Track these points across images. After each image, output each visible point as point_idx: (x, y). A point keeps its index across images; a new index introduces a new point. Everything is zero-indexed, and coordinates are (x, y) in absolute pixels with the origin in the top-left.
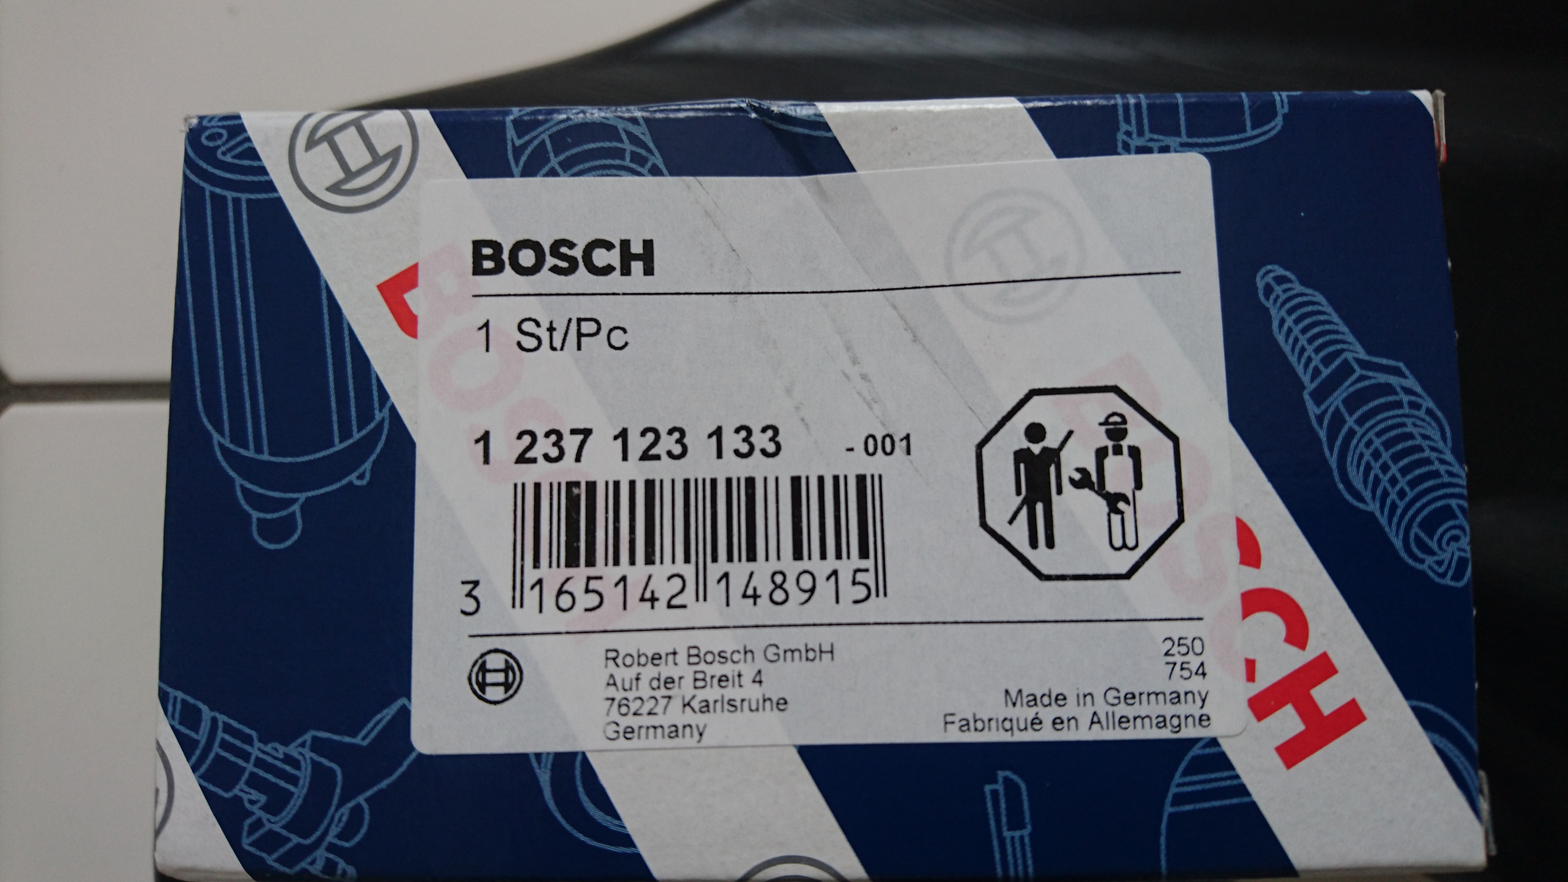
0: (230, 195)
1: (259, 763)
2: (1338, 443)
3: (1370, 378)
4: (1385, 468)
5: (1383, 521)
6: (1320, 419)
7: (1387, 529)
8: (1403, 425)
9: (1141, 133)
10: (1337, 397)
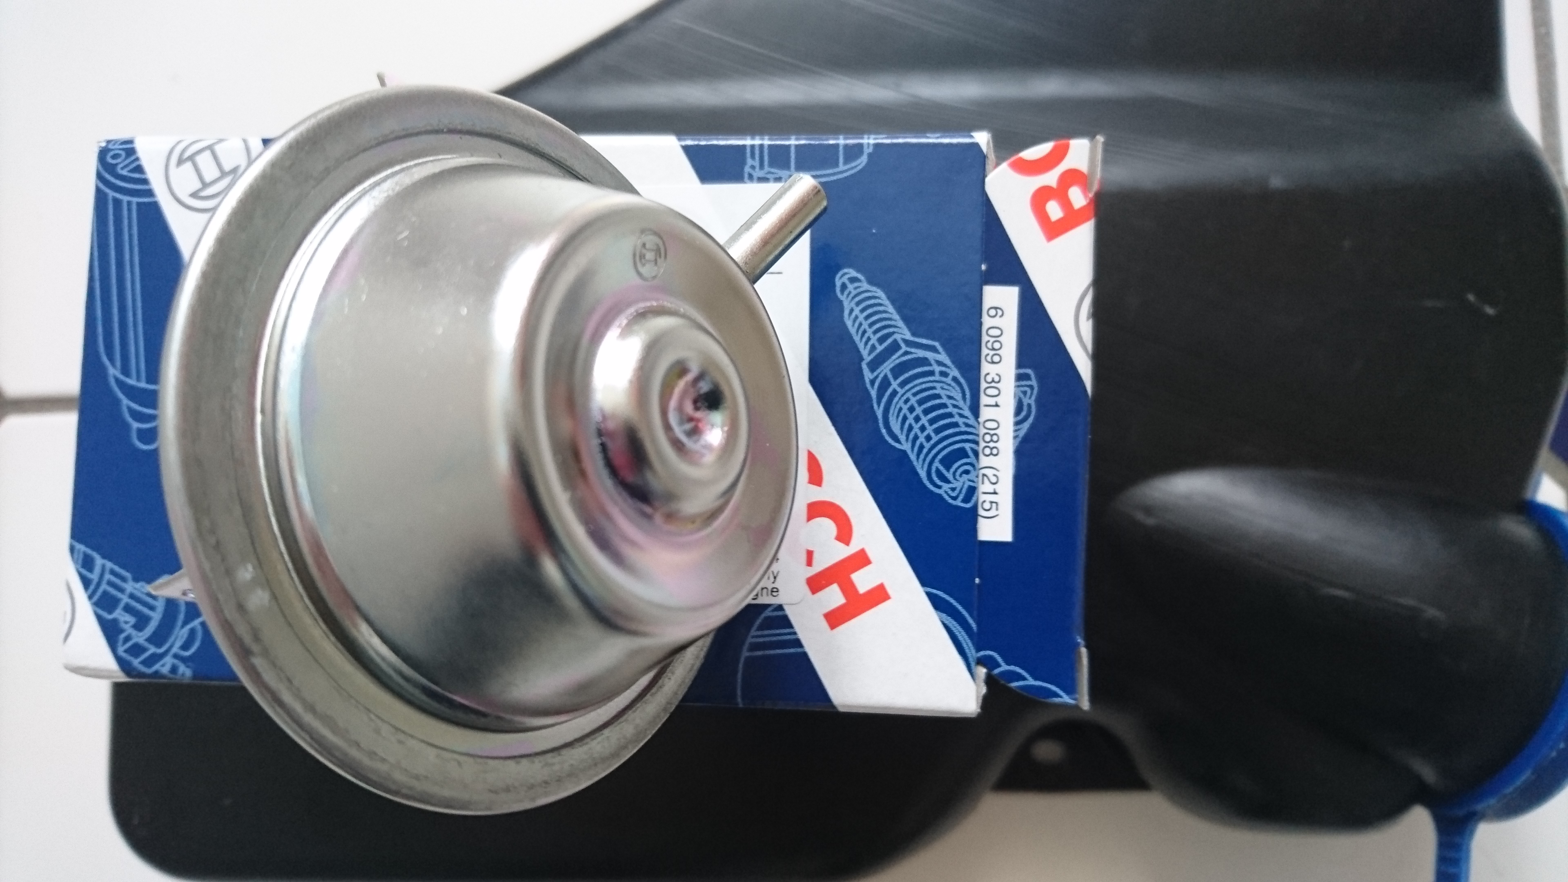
0: (125, 198)
1: (132, 596)
2: (884, 400)
3: (911, 353)
4: (917, 419)
5: (913, 457)
6: (872, 382)
7: (915, 463)
8: (934, 388)
9: (762, 166)
10: (887, 366)
